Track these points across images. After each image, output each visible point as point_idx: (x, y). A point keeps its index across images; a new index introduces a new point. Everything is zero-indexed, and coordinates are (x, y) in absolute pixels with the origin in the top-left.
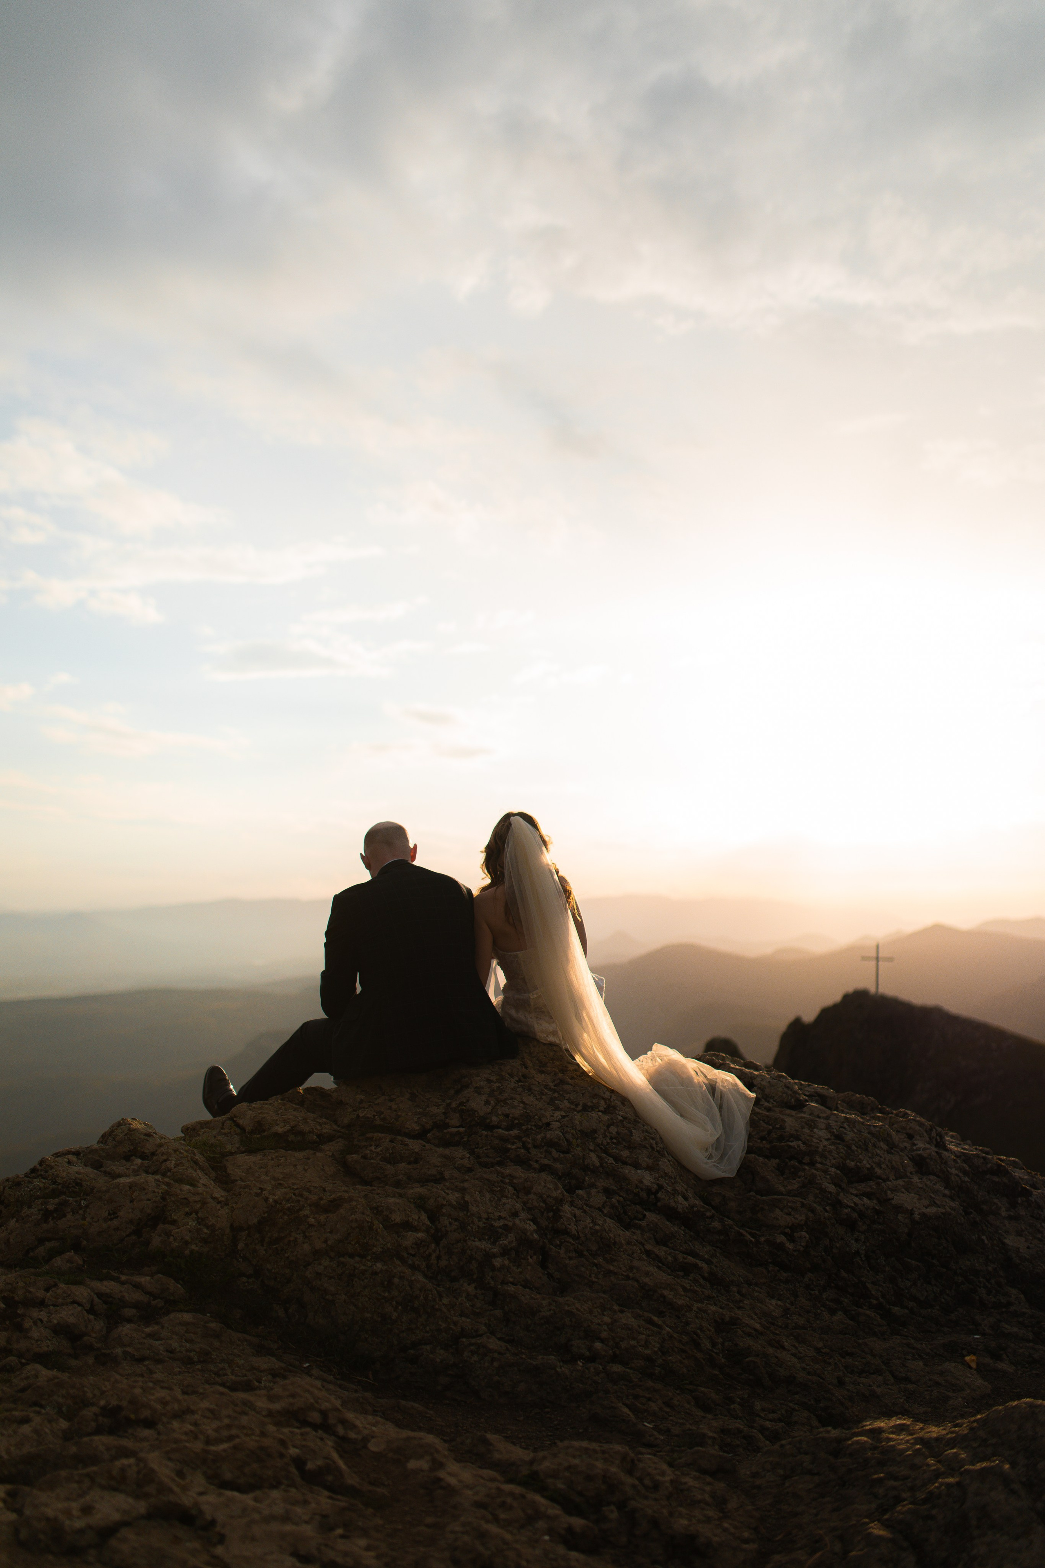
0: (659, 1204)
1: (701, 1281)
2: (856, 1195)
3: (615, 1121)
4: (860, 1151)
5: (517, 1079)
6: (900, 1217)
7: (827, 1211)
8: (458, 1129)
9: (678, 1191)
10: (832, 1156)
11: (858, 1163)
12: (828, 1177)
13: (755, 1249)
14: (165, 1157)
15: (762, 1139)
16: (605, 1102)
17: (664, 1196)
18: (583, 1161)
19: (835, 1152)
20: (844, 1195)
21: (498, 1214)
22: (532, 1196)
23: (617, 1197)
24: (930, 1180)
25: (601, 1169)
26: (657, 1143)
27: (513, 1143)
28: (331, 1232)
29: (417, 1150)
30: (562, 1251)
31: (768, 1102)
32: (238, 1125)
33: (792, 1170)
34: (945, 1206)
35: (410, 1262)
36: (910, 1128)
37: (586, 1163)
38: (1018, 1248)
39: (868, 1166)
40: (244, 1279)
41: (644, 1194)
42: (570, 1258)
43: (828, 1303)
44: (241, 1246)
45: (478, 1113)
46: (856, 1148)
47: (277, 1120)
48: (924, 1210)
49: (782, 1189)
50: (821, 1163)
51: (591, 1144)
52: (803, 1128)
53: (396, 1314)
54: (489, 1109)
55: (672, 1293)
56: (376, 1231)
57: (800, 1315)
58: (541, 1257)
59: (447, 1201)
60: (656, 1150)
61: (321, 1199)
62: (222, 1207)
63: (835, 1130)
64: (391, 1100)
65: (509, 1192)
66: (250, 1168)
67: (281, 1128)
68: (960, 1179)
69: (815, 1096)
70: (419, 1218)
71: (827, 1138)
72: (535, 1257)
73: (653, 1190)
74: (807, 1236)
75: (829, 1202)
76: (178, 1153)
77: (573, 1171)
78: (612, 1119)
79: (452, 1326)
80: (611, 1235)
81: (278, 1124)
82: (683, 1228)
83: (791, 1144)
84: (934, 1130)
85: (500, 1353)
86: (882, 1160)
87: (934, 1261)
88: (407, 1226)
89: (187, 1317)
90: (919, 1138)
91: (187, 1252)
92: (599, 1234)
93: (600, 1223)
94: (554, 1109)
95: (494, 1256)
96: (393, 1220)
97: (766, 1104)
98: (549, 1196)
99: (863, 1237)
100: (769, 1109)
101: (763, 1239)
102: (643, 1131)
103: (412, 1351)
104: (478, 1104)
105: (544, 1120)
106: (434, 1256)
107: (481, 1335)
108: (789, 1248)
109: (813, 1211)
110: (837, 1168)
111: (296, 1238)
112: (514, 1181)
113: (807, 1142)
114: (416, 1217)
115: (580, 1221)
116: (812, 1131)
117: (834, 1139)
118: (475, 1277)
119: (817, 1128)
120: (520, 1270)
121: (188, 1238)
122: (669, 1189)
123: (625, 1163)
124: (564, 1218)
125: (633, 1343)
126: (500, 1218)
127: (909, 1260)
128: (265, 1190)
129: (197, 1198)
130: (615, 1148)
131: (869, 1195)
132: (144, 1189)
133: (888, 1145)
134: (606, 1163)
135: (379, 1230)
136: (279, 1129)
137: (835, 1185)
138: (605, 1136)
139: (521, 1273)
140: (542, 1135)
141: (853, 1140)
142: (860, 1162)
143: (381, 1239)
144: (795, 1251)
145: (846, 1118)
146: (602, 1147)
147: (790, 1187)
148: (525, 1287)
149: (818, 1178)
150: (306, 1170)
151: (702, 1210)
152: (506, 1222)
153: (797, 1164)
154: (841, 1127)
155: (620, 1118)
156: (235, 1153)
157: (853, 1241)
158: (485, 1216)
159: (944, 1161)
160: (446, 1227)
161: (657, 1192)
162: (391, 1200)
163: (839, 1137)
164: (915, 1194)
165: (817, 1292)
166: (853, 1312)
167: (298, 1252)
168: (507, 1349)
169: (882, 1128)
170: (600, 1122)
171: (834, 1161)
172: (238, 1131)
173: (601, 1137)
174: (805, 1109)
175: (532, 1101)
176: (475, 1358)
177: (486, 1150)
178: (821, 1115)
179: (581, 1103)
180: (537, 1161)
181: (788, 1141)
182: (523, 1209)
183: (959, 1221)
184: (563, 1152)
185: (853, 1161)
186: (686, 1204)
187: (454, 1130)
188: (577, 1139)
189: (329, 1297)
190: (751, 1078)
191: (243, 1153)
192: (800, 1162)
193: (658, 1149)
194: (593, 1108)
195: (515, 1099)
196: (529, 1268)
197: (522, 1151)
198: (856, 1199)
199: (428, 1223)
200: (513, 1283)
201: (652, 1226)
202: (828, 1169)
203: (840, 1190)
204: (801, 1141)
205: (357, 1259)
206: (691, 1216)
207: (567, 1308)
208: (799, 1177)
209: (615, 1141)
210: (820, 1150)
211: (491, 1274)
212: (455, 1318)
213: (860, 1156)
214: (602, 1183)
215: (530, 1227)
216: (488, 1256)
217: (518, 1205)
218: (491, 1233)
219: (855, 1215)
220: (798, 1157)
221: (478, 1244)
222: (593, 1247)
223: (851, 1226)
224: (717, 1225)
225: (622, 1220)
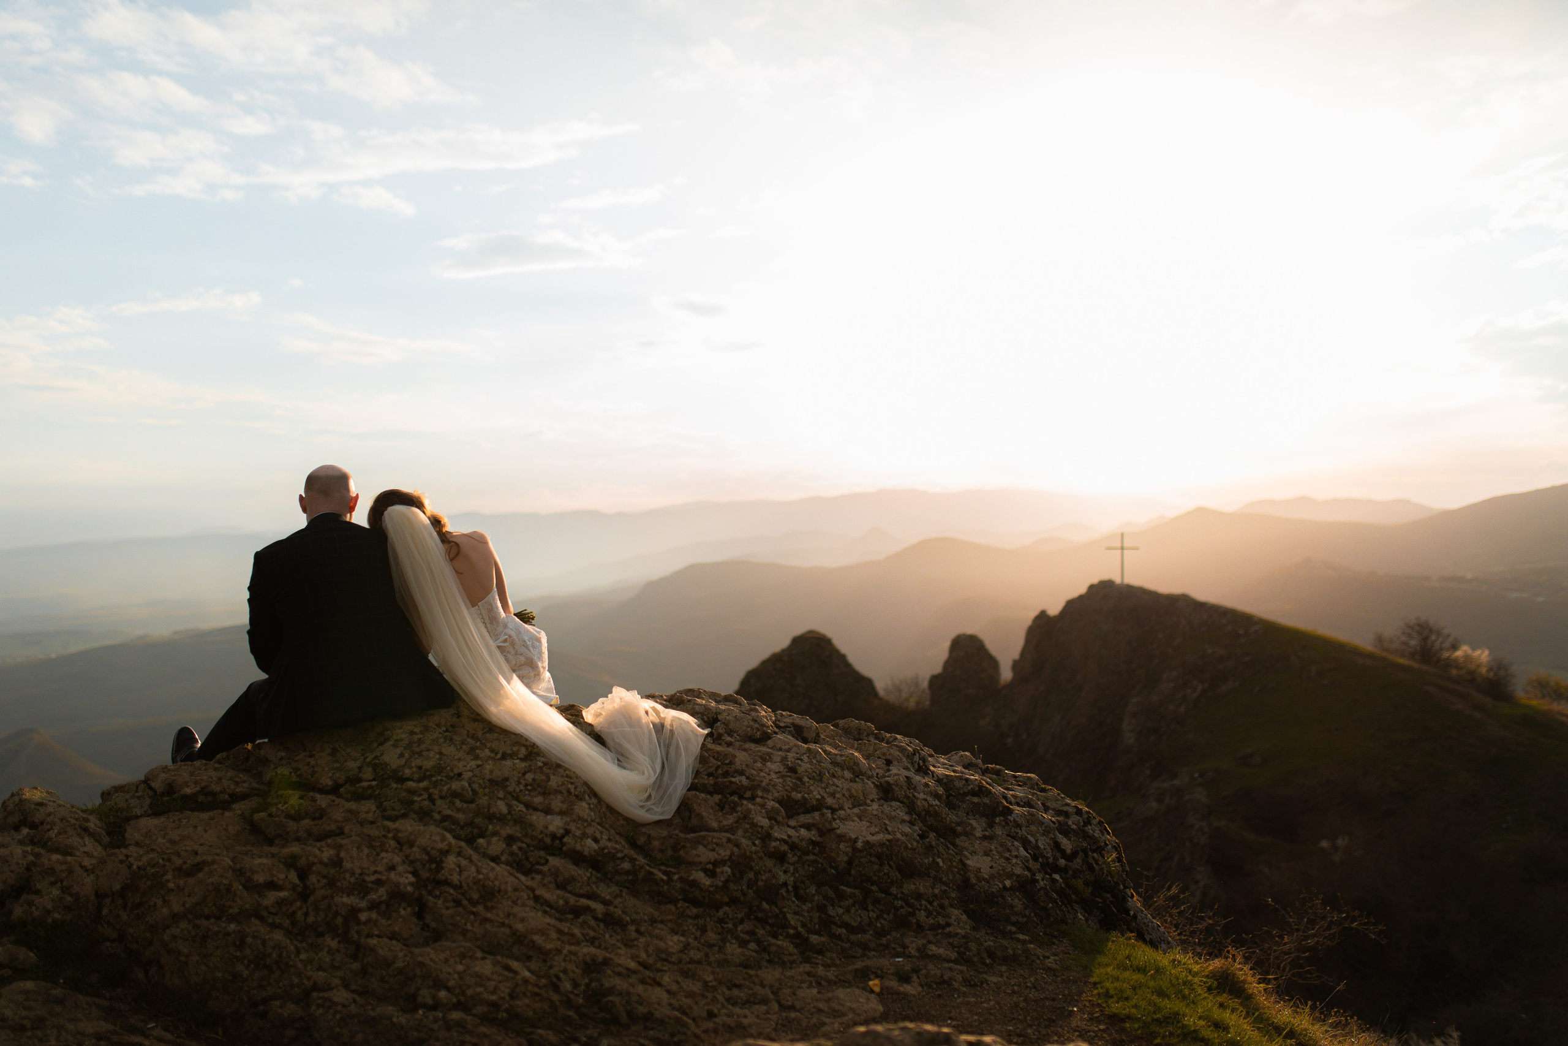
0: (564, 848)
1: (593, 923)
2: (794, 828)
3: (533, 768)
4: (811, 782)
5: (445, 729)
6: (842, 846)
7: (754, 844)
8: (370, 783)
9: (587, 834)
10: (776, 789)
11: (806, 795)
12: (764, 811)
13: (666, 887)
14: (49, 826)
15: (710, 775)
16: (527, 749)
17: (570, 841)
18: (489, 810)
19: (781, 785)
20: (779, 828)
21: (373, 869)
22: (415, 849)
23: (519, 844)
24: (891, 806)
25: (509, 817)
26: (576, 788)
27: (420, 795)
28: (189, 896)
29: (323, 806)
30: (440, 902)
31: (732, 737)
32: (151, 788)
33: (732, 805)
34: (896, 832)
35: (270, 920)
36: (889, 754)
37: (491, 811)
38: (980, 869)
39: (819, 797)
40: (108, 944)
41: (548, 840)
42: (447, 908)
43: (741, 935)
44: (105, 912)
45: (390, 767)
46: (808, 780)
47: (188, 782)
48: (870, 838)
49: (715, 825)
50: (762, 797)
51: (501, 792)
52: (755, 761)
53: (247, 972)
54: (403, 761)
55: (543, 938)
56: (235, 892)
57: (698, 950)
58: (417, 909)
59: (318, 859)
60: (573, 794)
61: (185, 863)
62: (88, 875)
63: (789, 763)
64: (310, 756)
65: (390, 846)
66: (150, 831)
67: (191, 789)
68: (928, 803)
69: (790, 727)
70: (287, 877)
71: (777, 771)
72: (409, 909)
73: (559, 835)
74: (729, 870)
75: (759, 836)
76: (65, 821)
77: (476, 820)
78: (530, 766)
79: (305, 981)
80: (497, 883)
81: (189, 786)
82: (590, 870)
83: (733, 779)
84: (917, 754)
85: (344, 1006)
86: (838, 789)
87: (872, 888)
88: (272, 885)
89: (29, 985)
90: (897, 763)
91: (50, 920)
92: (481, 883)
93: (485, 871)
94: (472, 758)
95: (360, 910)
96: (255, 880)
97: (729, 739)
98: (433, 848)
99: (792, 869)
100: (729, 744)
101: (676, 877)
102: (562, 776)
103: (261, 1007)
104: (392, 757)
105: (456, 771)
106: (299, 913)
107: (332, 989)
108: (705, 884)
109: (738, 846)
110: (780, 802)
111: (155, 903)
112: (399, 835)
113: (751, 776)
114: (282, 876)
115: (465, 871)
116: (765, 764)
117: (787, 772)
118: (340, 931)
119: (771, 762)
120: (389, 922)
121: (50, 907)
122: (578, 833)
123: (536, 809)
124: (446, 869)
125: (481, 989)
126: (376, 872)
127: (845, 888)
128: (131, 856)
129: (64, 867)
130: (527, 795)
131: (807, 827)
132: (7, 861)
133: (853, 774)
134: (515, 810)
135: (238, 892)
136: (188, 791)
137: (770, 819)
138: (519, 783)
139: (389, 925)
140: (449, 786)
141: (807, 771)
142: (808, 794)
143: (239, 900)
144: (712, 886)
145: (809, 749)
146: (514, 794)
147: (725, 823)
148: (391, 939)
149: (753, 812)
150: (206, 831)
151: (613, 851)
152: (379, 876)
153: (736, 799)
154: (798, 759)
155: (540, 764)
156: (142, 816)
157: (782, 873)
158: (358, 871)
159: (913, 786)
160: (314, 884)
161: (563, 836)
162: (258, 861)
163: (793, 770)
164: (867, 821)
165: (730, 926)
166: (766, 943)
167: (157, 916)
168: (355, 1001)
169: (848, 757)
170: (514, 770)
171: (776, 795)
172: (151, 793)
173: (514, 784)
174: (769, 742)
175: (451, 751)
176: (321, 1011)
177: (393, 803)
178: (784, 747)
179: (501, 751)
180: (440, 812)
181: (732, 776)
182: (404, 862)
183: (910, 846)
184: (467, 802)
185: (800, 793)
186: (595, 846)
187: (365, 784)
188: (485, 788)
189: (183, 959)
190: (716, 713)
191: (149, 816)
192: (741, 797)
193: (577, 793)
194: (512, 756)
195: (432, 750)
196: (400, 920)
197: (426, 803)
198: (791, 832)
199: (297, 881)
200: (378, 936)
201: (553, 870)
202: (766, 803)
203: (775, 823)
204: (745, 776)
205: (213, 920)
206: (600, 858)
207: (420, 959)
208: (737, 812)
209: (529, 787)
210: (764, 784)
211: (356, 928)
212: (310, 973)
213: (811, 788)
214: (507, 830)
215: (405, 880)
216: (354, 911)
217: (397, 859)
218: (362, 888)
219: (785, 847)
220: (739, 792)
221: (345, 900)
222: (476, 896)
223: (781, 858)
224: (626, 865)
225: (523, 866)
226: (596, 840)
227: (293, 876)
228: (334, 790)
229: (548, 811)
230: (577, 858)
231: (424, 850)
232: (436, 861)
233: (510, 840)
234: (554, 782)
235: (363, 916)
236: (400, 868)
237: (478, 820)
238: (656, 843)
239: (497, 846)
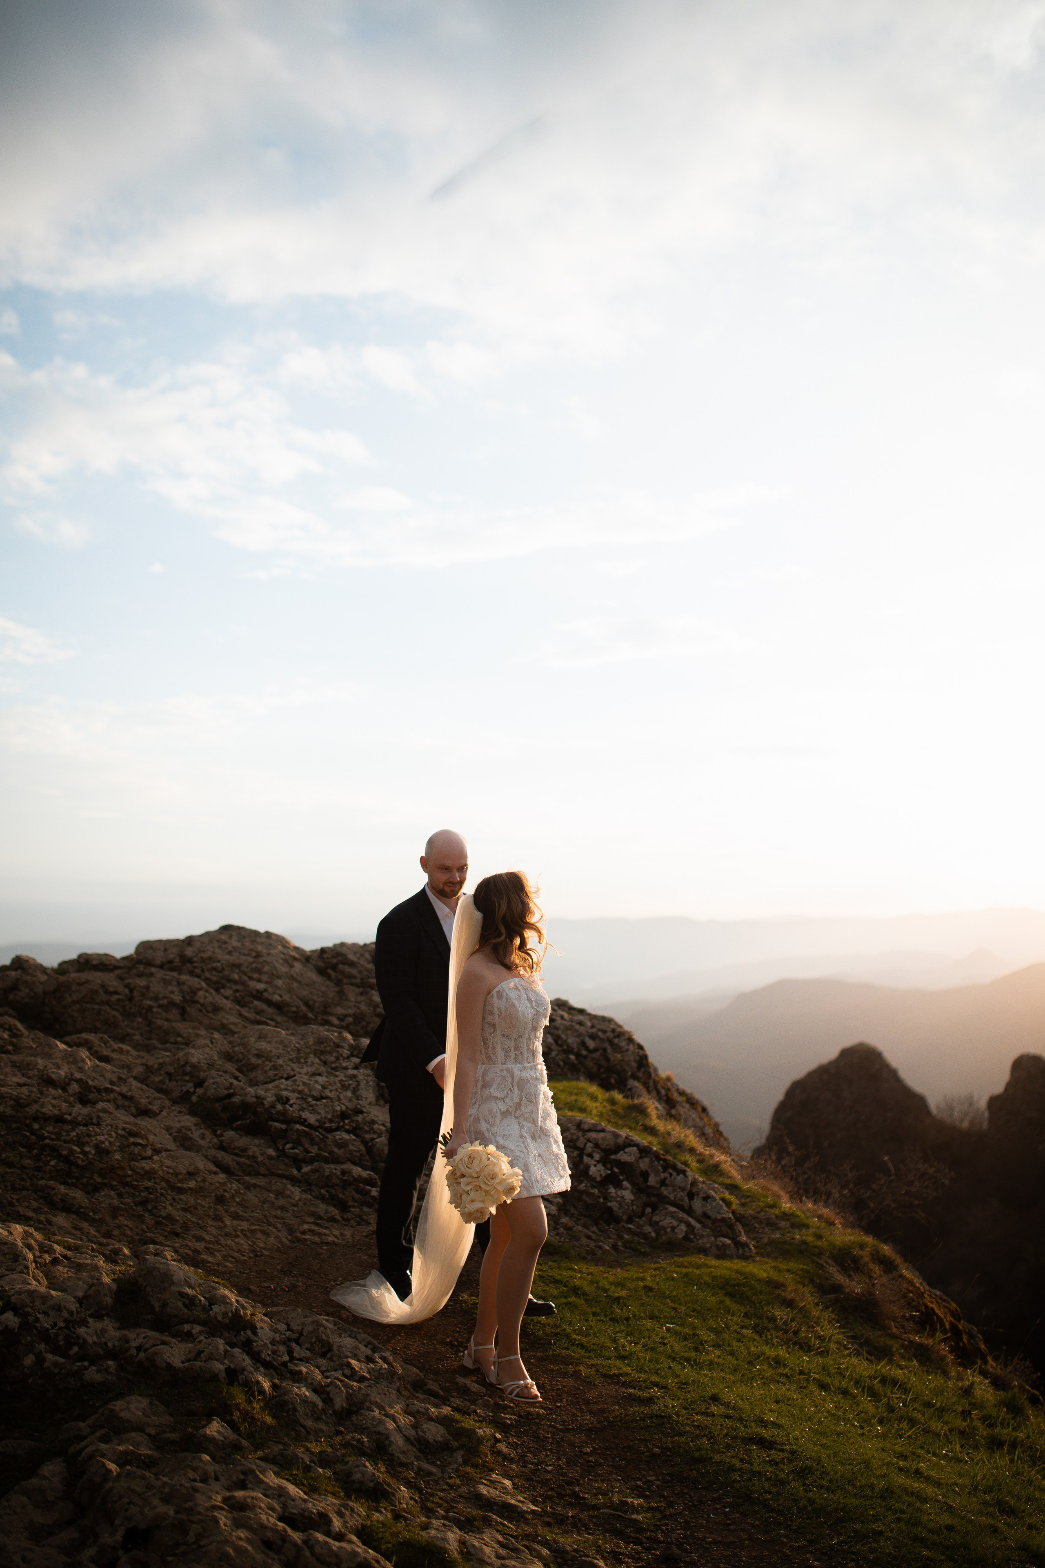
23: (241, 993)
30: (192, 1008)
35: (114, 1006)
42: (195, 1011)
58: (180, 1009)
59: (139, 985)
65: (174, 984)
67: (96, 962)
72: (175, 1009)
73: (262, 992)
80: (224, 1007)
88: (116, 993)
91: (24, 1000)
92: (217, 1005)
93: (219, 1001)
95: (154, 1007)
98: (194, 987)
106: (125, 1005)
112: (179, 980)
115: (207, 998)
118: (144, 1015)
120: (167, 1014)
186: (279, 998)
196: (171, 1012)
200: (159, 1017)
205: (89, 1004)
211: (151, 1014)
214: (238, 987)
215: (177, 998)
216: (150, 1008)
217: (175, 989)
218: (156, 998)
221: (148, 1002)
222: (210, 1009)
224: (294, 1009)
225: (239, 1002)
226: (281, 996)
227: (127, 991)
228: (161, 966)
229: (259, 981)
230: (269, 1003)
231: (189, 987)
232: (194, 992)
233: (237, 991)
234: (266, 968)
235: (155, 1010)
236: (176, 993)
237: (223, 981)
238: (317, 1005)
239: (228, 992)
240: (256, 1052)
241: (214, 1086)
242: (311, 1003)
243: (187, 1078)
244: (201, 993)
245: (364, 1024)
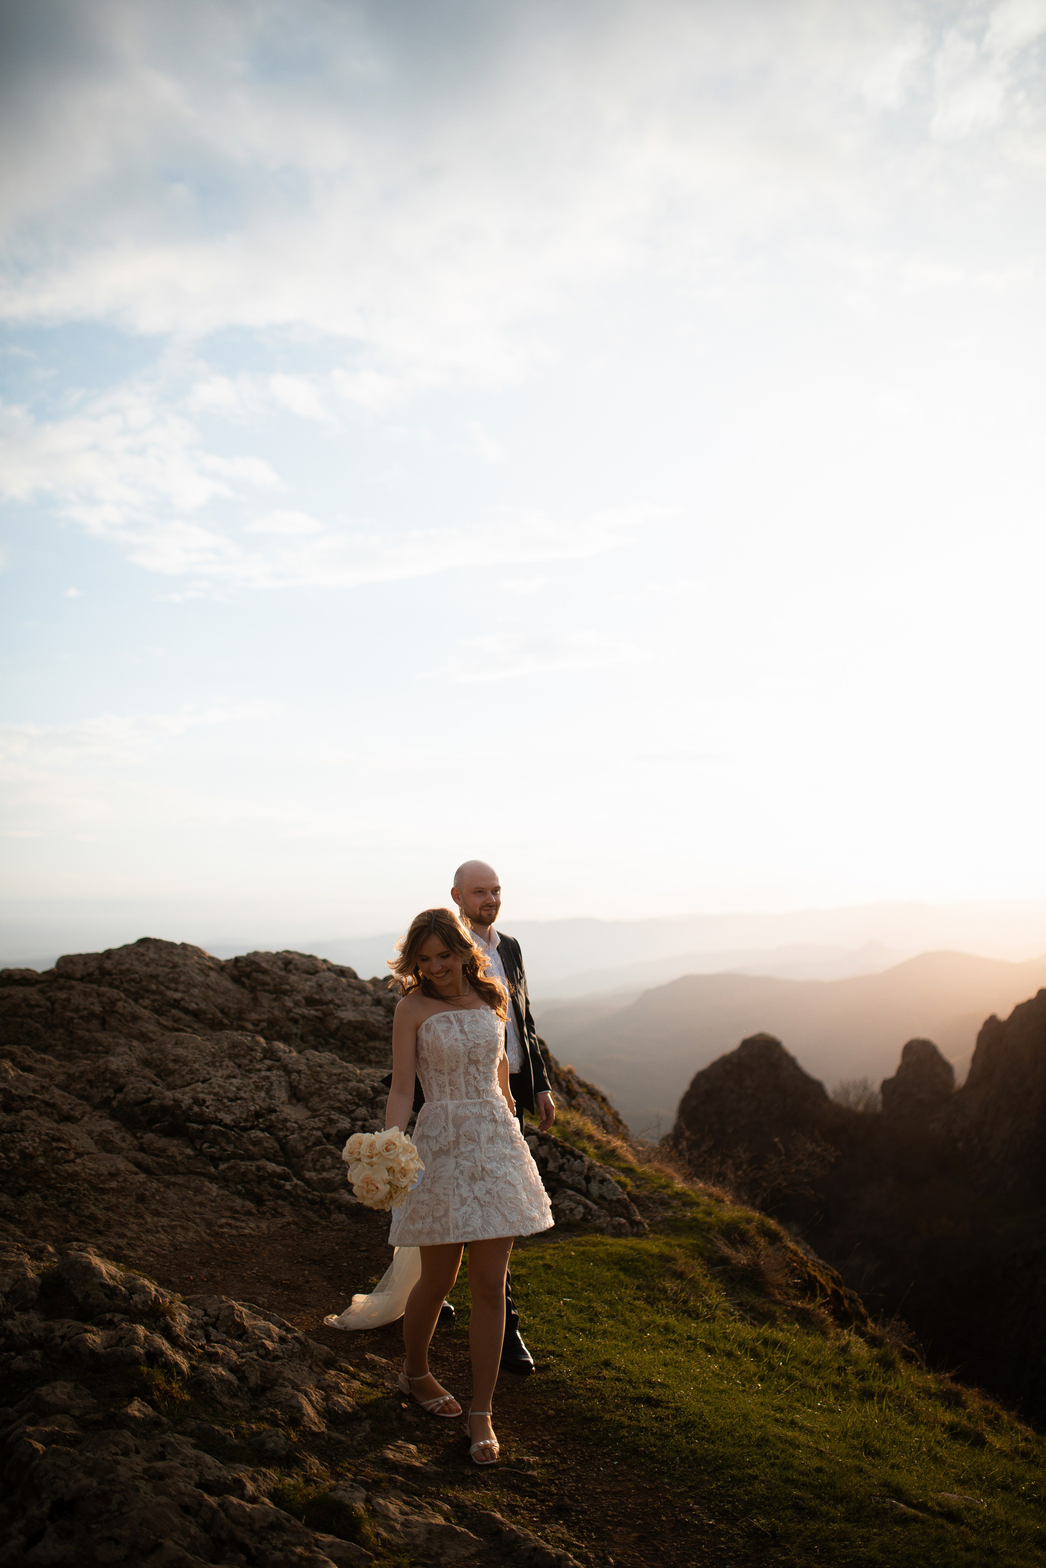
214: (155, 997)
215: (97, 1009)
216: (72, 1019)
217: (95, 1001)
218: (77, 1010)
219: (298, 1017)
220: (285, 992)
221: (69, 1014)
222: (129, 1018)
223: (295, 1021)
224: (210, 1016)
225: (158, 1011)
226: (197, 1004)
227: (48, 1004)
228: (82, 979)
229: (176, 990)
230: (186, 1011)
231: (109, 998)
232: (113, 1003)
233: (155, 1000)
234: (183, 978)
235: (76, 1021)
236: (96, 1004)
237: (141, 992)
238: (232, 1011)
239: (147, 1002)
240: (173, 1058)
241: (133, 1091)
242: (226, 1010)
243: (107, 1084)
244: (120, 1004)
245: (278, 1028)
